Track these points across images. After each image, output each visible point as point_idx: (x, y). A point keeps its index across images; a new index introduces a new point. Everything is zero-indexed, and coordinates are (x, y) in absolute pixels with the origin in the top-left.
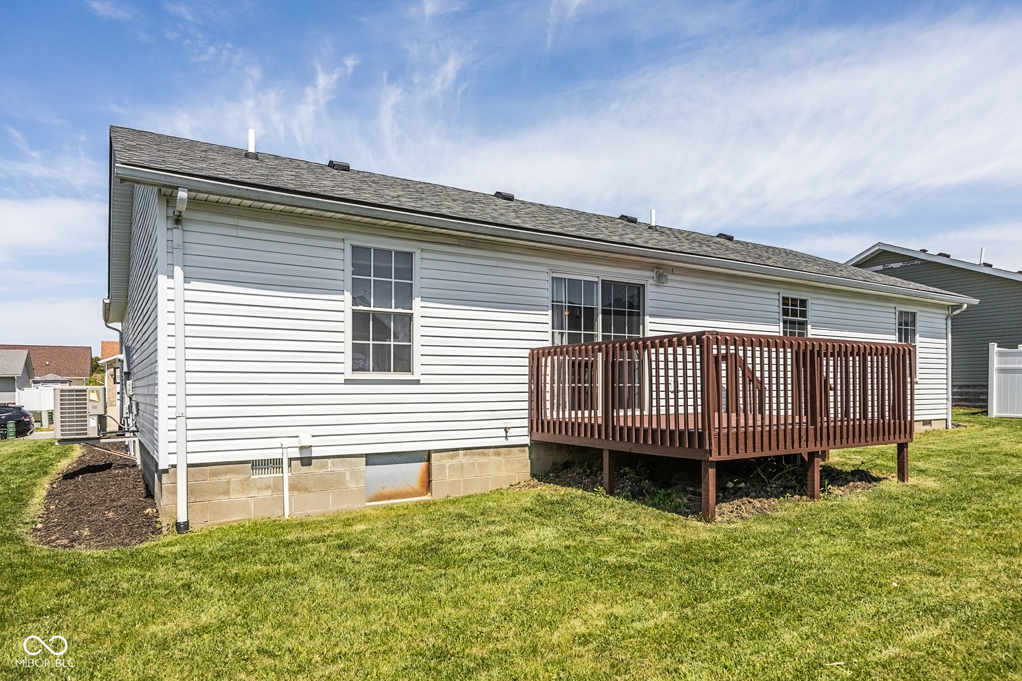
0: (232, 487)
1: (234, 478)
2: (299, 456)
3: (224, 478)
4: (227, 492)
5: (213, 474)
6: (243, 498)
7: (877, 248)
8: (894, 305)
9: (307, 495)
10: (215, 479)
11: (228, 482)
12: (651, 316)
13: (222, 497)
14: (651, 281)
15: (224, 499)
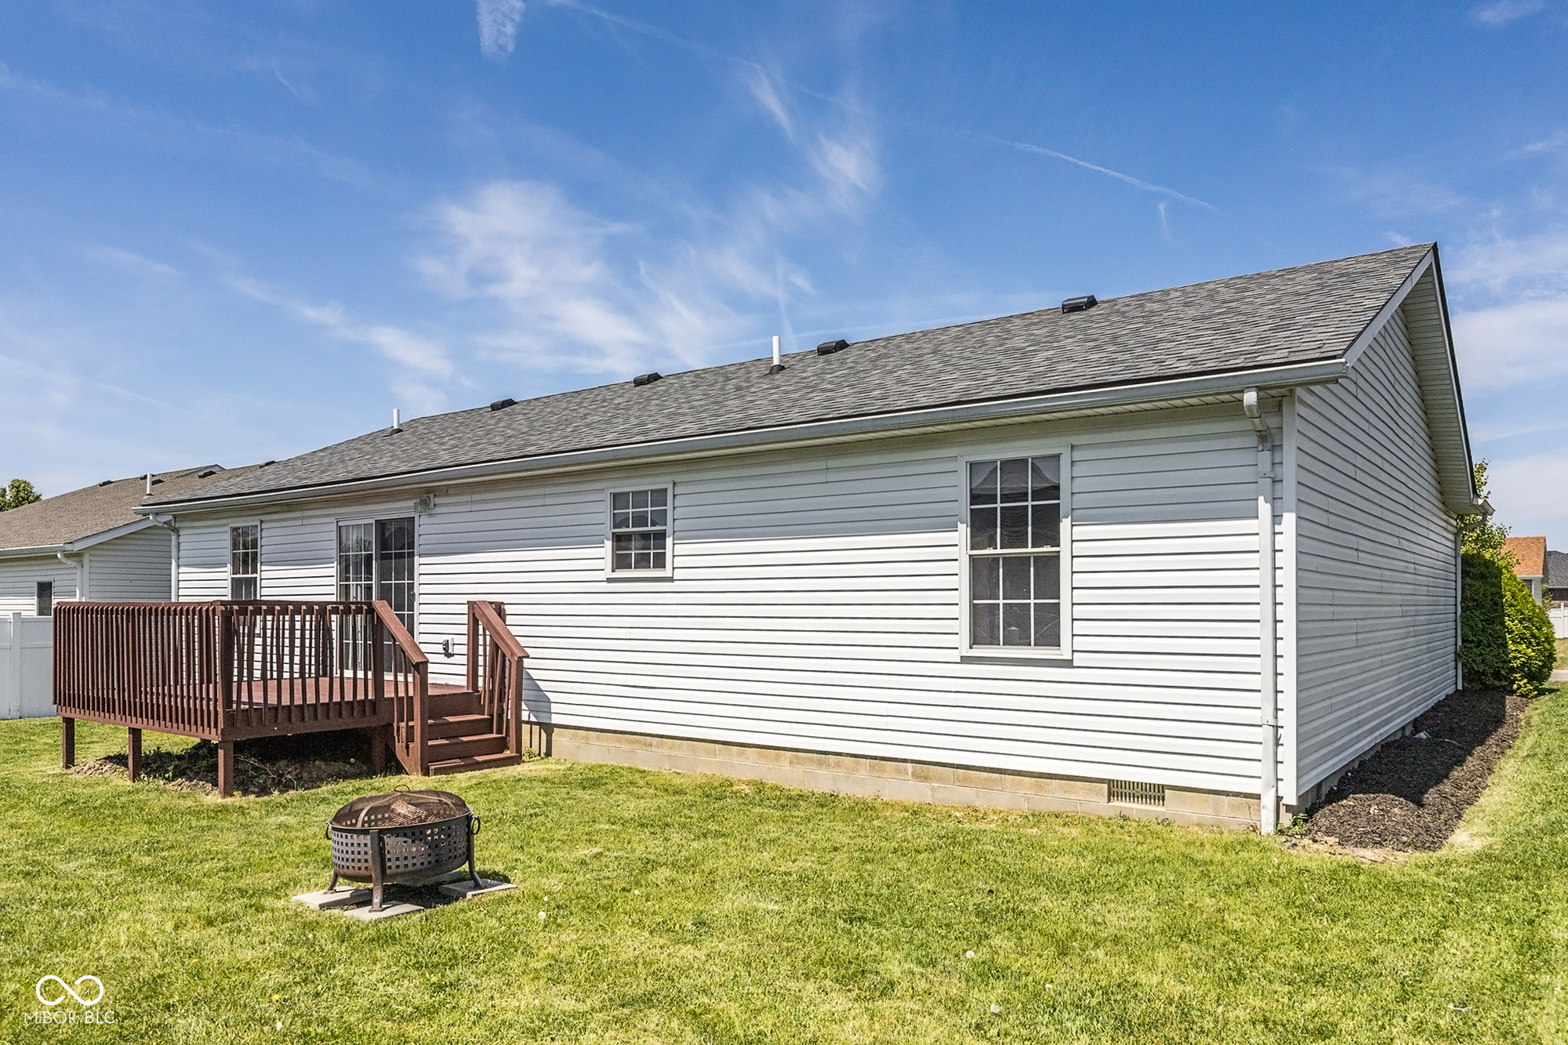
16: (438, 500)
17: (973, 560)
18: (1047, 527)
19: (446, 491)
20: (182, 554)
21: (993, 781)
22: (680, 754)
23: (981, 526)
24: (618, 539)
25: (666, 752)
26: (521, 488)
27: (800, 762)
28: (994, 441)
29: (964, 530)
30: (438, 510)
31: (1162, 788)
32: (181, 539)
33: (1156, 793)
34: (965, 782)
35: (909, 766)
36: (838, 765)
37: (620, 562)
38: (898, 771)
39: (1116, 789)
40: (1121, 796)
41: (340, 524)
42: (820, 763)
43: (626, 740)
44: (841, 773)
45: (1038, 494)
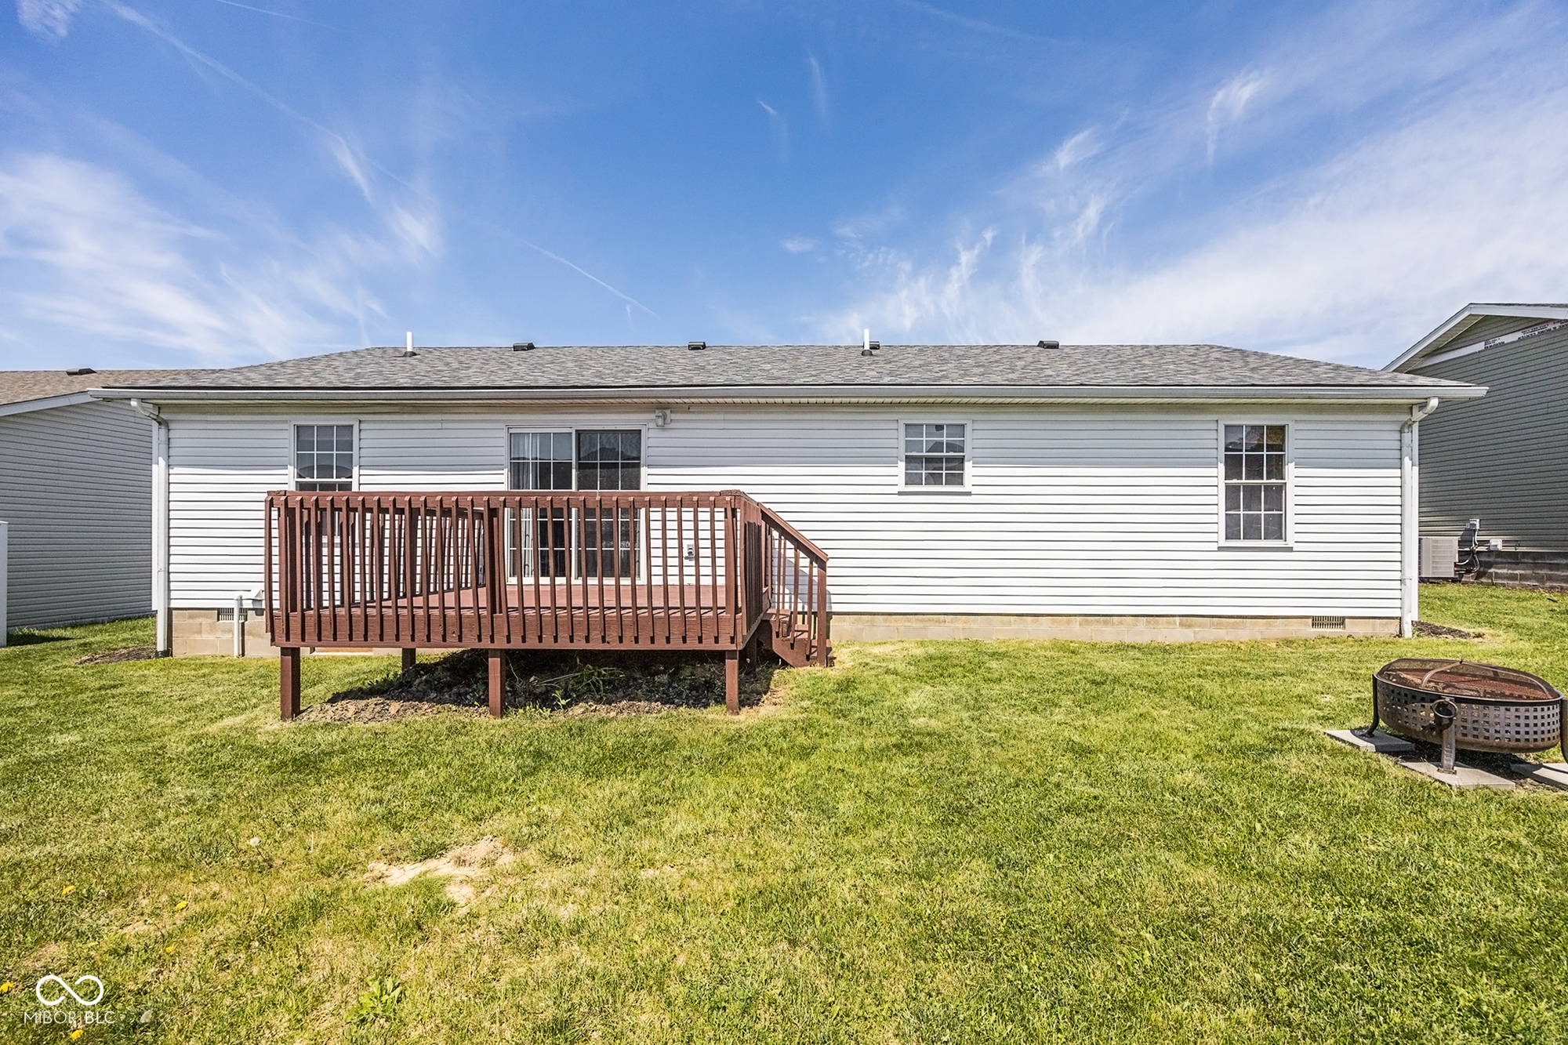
0: (203, 628)
1: (205, 621)
2: (252, 607)
3: (198, 620)
4: (200, 632)
5: (191, 617)
6: (211, 637)
7: (1466, 314)
8: (1215, 417)
9: (260, 640)
10: (191, 621)
11: (201, 624)
12: (649, 466)
13: (196, 635)
14: (652, 425)
15: (198, 637)
16: (674, 416)
17: (1227, 487)
18: (1277, 467)
19: (688, 408)
20: (173, 452)
21: (1237, 623)
22: (975, 626)
23: (1233, 466)
24: (909, 459)
25: (960, 625)
26: (791, 413)
27: (1088, 624)
28: (1241, 413)
29: (1222, 467)
30: (673, 425)
31: (1344, 618)
32: (172, 434)
33: (1341, 621)
34: (1218, 626)
35: (1178, 619)
36: (1121, 623)
37: (910, 480)
38: (1169, 623)
39: (1317, 621)
40: (1322, 625)
41: (511, 431)
42: (1106, 623)
43: (918, 620)
44: (1122, 628)
45: (1270, 448)
